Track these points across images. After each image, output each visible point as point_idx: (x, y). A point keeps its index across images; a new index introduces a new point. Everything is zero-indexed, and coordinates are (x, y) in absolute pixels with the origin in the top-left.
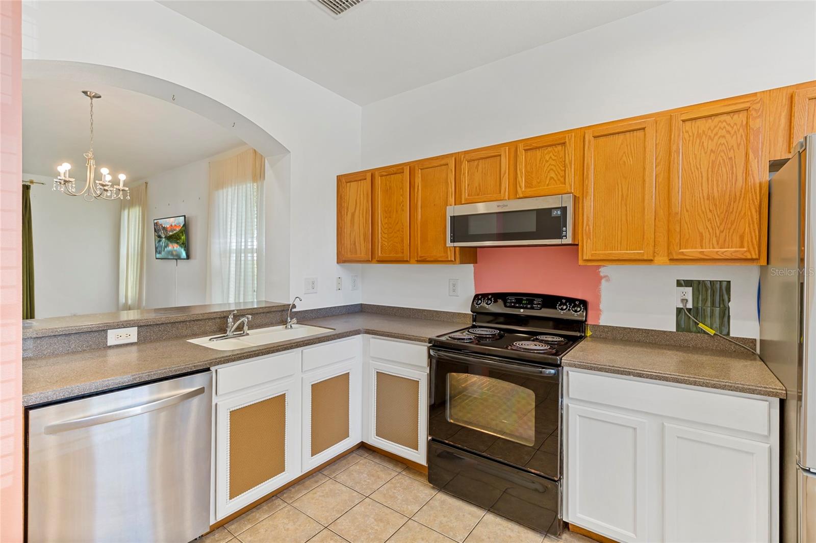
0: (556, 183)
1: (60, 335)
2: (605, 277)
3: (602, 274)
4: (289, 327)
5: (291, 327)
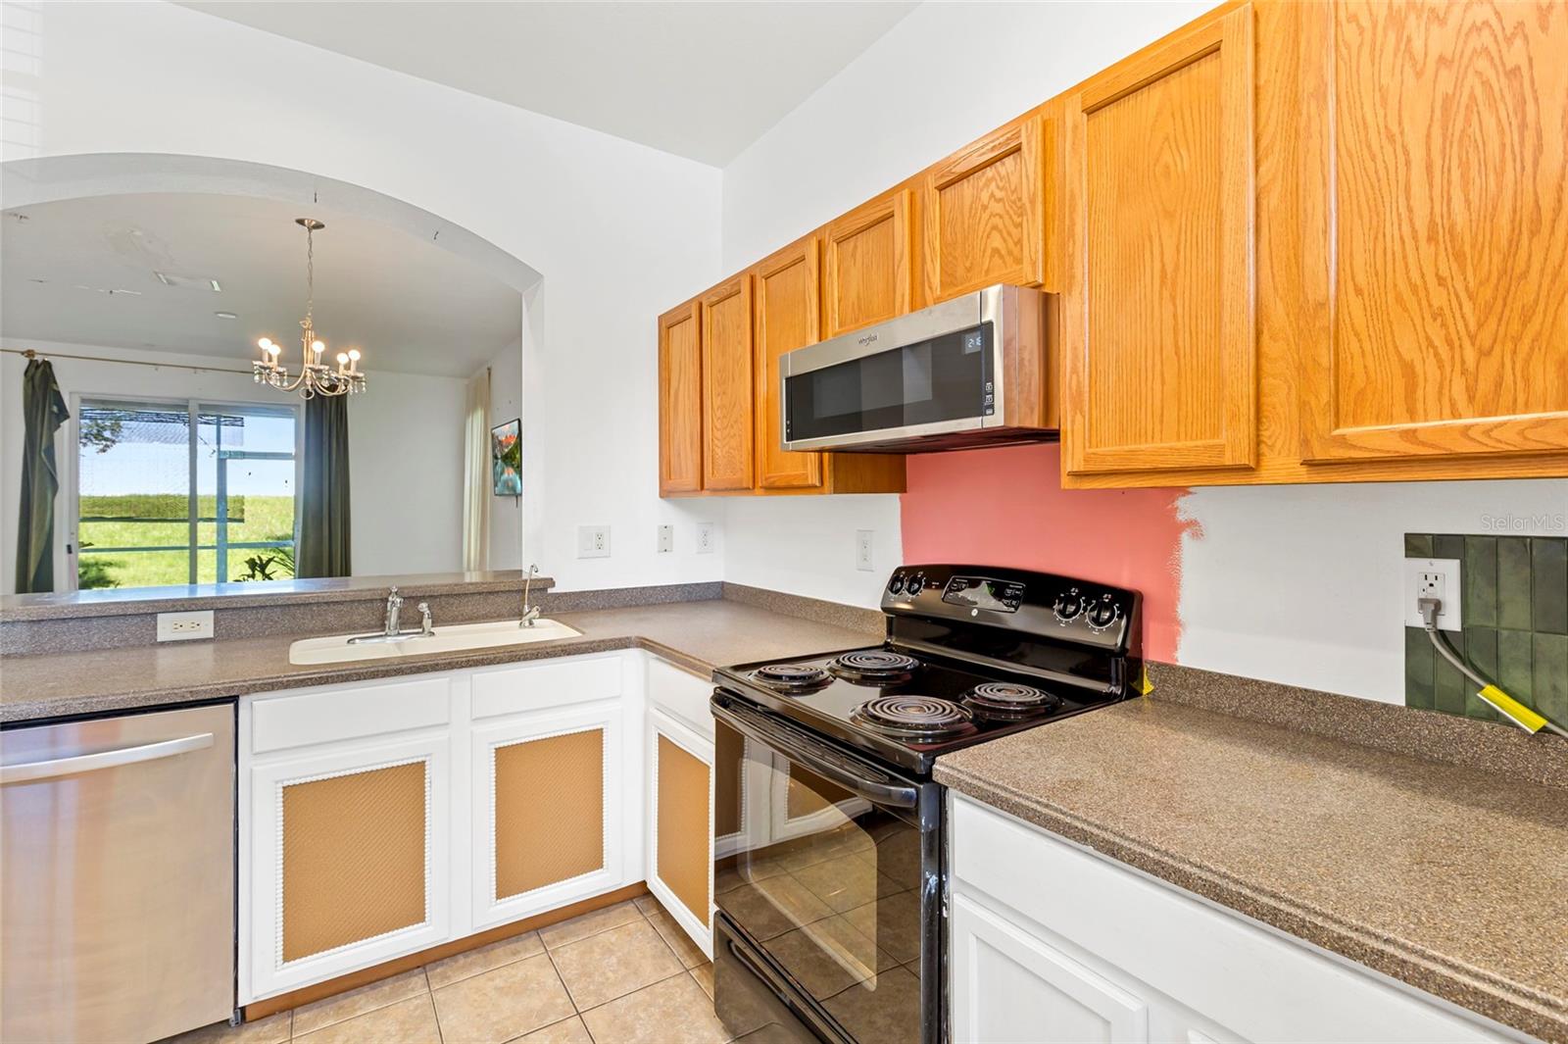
0: (1004, 262)
1: (71, 619)
2: (1192, 524)
3: (1181, 517)
4: (527, 624)
5: (531, 623)
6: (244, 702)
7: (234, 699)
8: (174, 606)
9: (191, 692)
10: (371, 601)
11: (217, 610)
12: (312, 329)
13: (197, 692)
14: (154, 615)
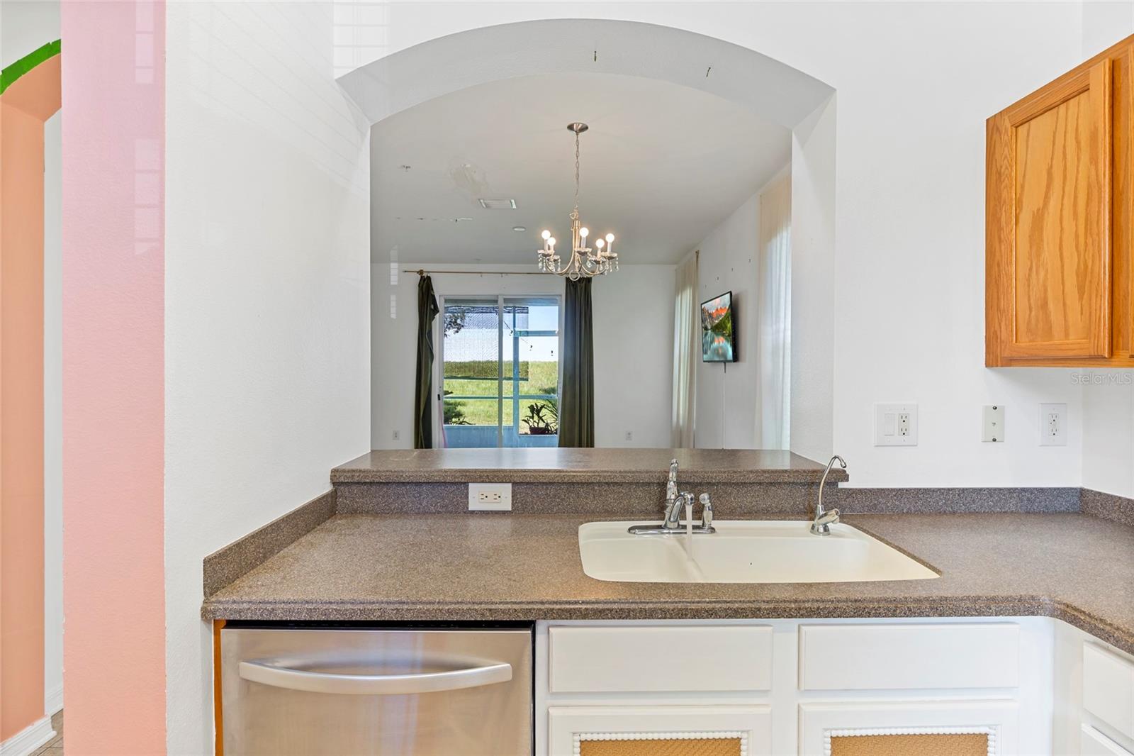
4: (821, 530)
5: (826, 529)
6: (541, 626)
7: (530, 625)
8: (481, 477)
9: (490, 610)
10: (649, 484)
11: (514, 484)
12: (578, 219)
13: (496, 611)
14: (466, 484)
